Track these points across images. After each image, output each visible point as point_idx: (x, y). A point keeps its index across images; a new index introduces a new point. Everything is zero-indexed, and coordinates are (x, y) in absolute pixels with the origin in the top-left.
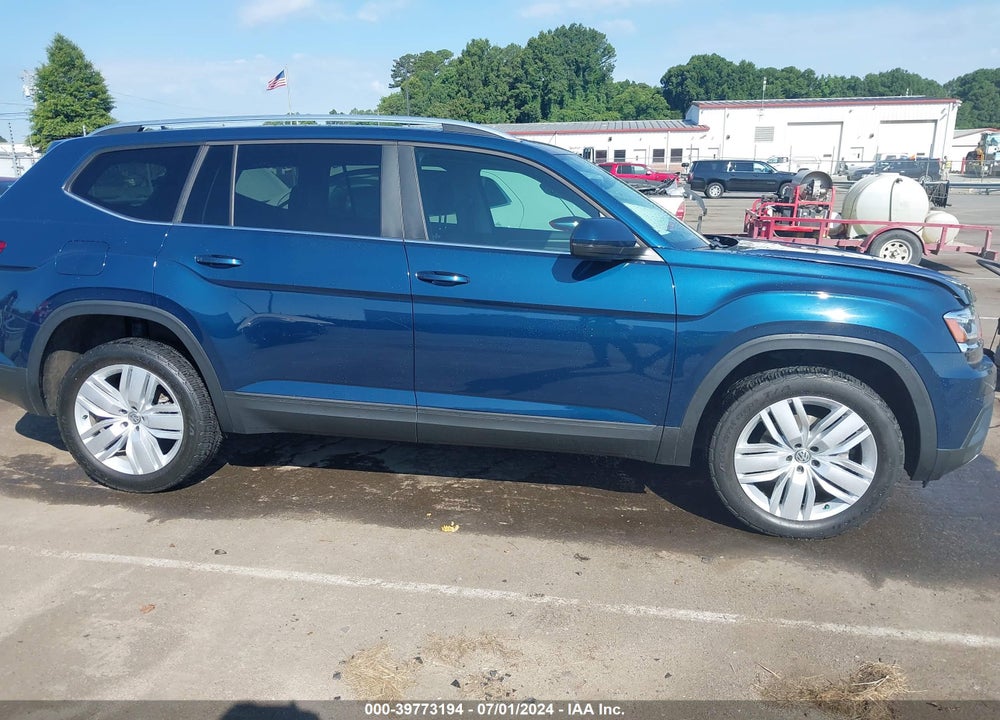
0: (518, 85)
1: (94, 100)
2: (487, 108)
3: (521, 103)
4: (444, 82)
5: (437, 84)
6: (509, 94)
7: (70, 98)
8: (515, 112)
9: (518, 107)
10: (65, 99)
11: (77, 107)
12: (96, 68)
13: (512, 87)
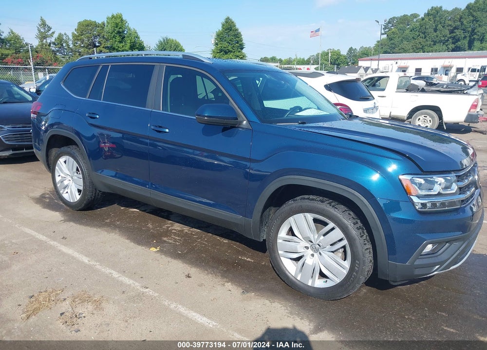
0: (456, 31)
1: (237, 45)
2: (434, 44)
3: (456, 40)
4: (411, 31)
5: (407, 32)
6: (449, 36)
7: (227, 44)
8: (451, 46)
9: (453, 43)
10: (225, 44)
11: (230, 48)
12: (240, 31)
13: (452, 32)
